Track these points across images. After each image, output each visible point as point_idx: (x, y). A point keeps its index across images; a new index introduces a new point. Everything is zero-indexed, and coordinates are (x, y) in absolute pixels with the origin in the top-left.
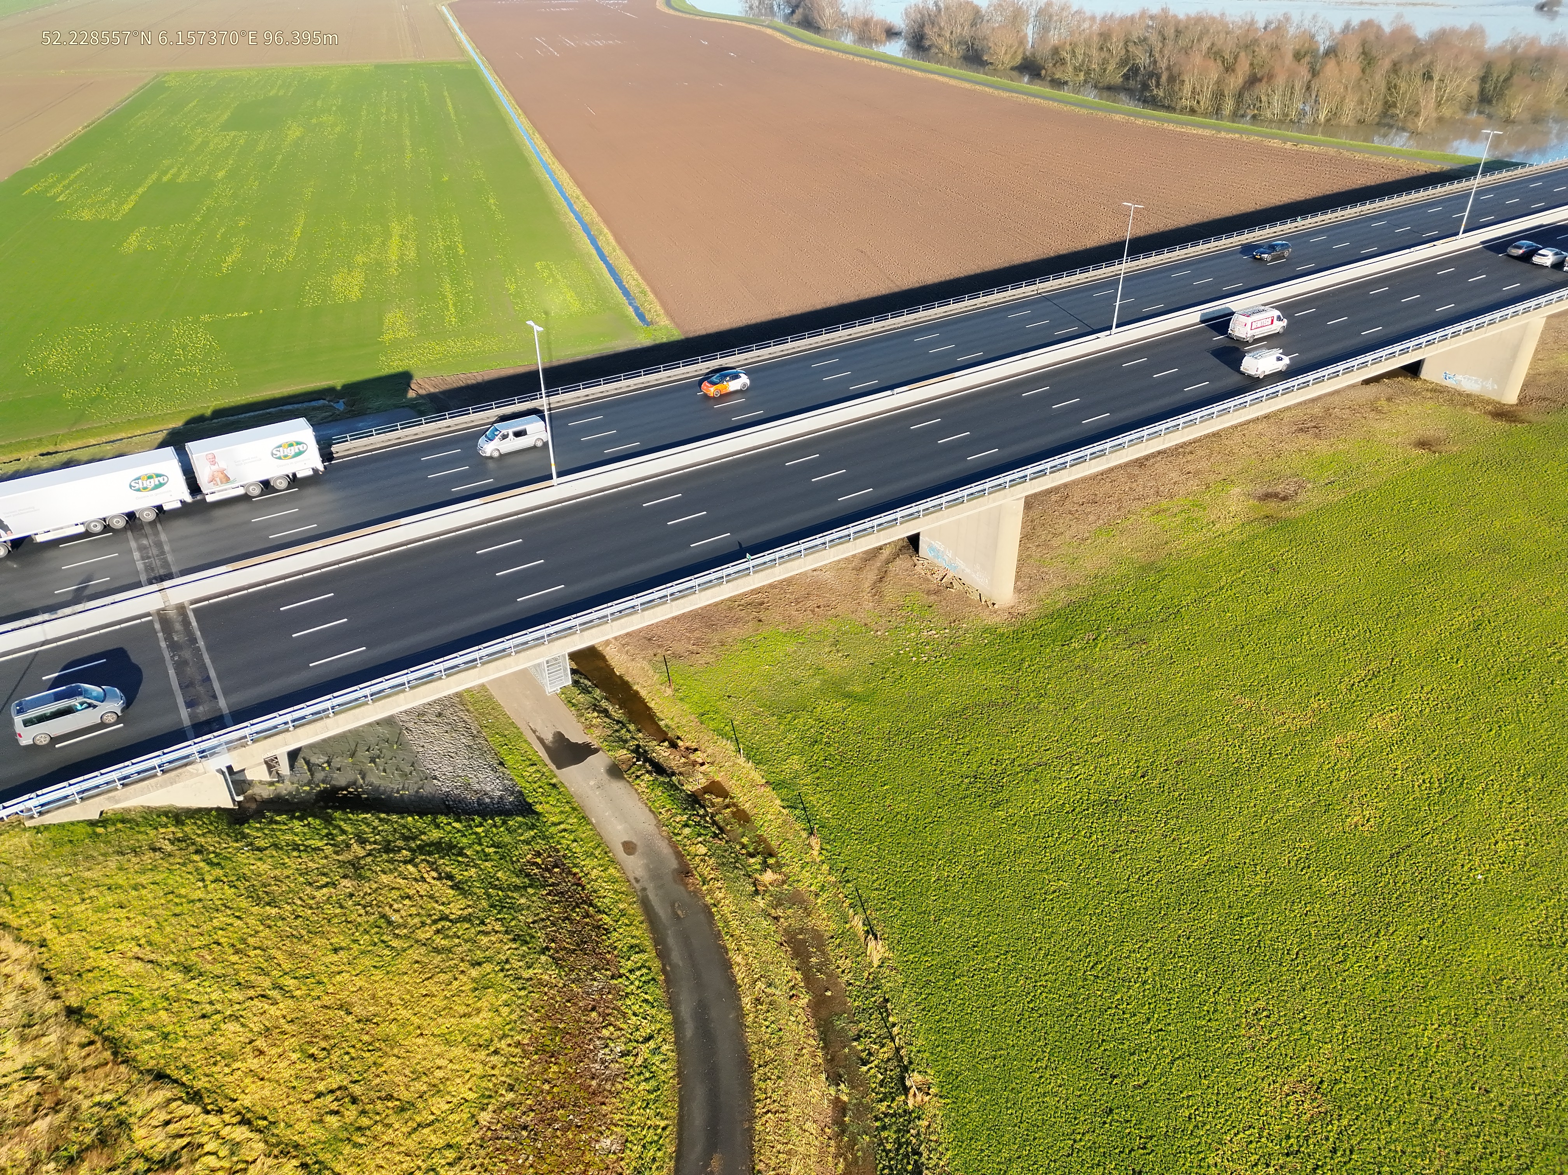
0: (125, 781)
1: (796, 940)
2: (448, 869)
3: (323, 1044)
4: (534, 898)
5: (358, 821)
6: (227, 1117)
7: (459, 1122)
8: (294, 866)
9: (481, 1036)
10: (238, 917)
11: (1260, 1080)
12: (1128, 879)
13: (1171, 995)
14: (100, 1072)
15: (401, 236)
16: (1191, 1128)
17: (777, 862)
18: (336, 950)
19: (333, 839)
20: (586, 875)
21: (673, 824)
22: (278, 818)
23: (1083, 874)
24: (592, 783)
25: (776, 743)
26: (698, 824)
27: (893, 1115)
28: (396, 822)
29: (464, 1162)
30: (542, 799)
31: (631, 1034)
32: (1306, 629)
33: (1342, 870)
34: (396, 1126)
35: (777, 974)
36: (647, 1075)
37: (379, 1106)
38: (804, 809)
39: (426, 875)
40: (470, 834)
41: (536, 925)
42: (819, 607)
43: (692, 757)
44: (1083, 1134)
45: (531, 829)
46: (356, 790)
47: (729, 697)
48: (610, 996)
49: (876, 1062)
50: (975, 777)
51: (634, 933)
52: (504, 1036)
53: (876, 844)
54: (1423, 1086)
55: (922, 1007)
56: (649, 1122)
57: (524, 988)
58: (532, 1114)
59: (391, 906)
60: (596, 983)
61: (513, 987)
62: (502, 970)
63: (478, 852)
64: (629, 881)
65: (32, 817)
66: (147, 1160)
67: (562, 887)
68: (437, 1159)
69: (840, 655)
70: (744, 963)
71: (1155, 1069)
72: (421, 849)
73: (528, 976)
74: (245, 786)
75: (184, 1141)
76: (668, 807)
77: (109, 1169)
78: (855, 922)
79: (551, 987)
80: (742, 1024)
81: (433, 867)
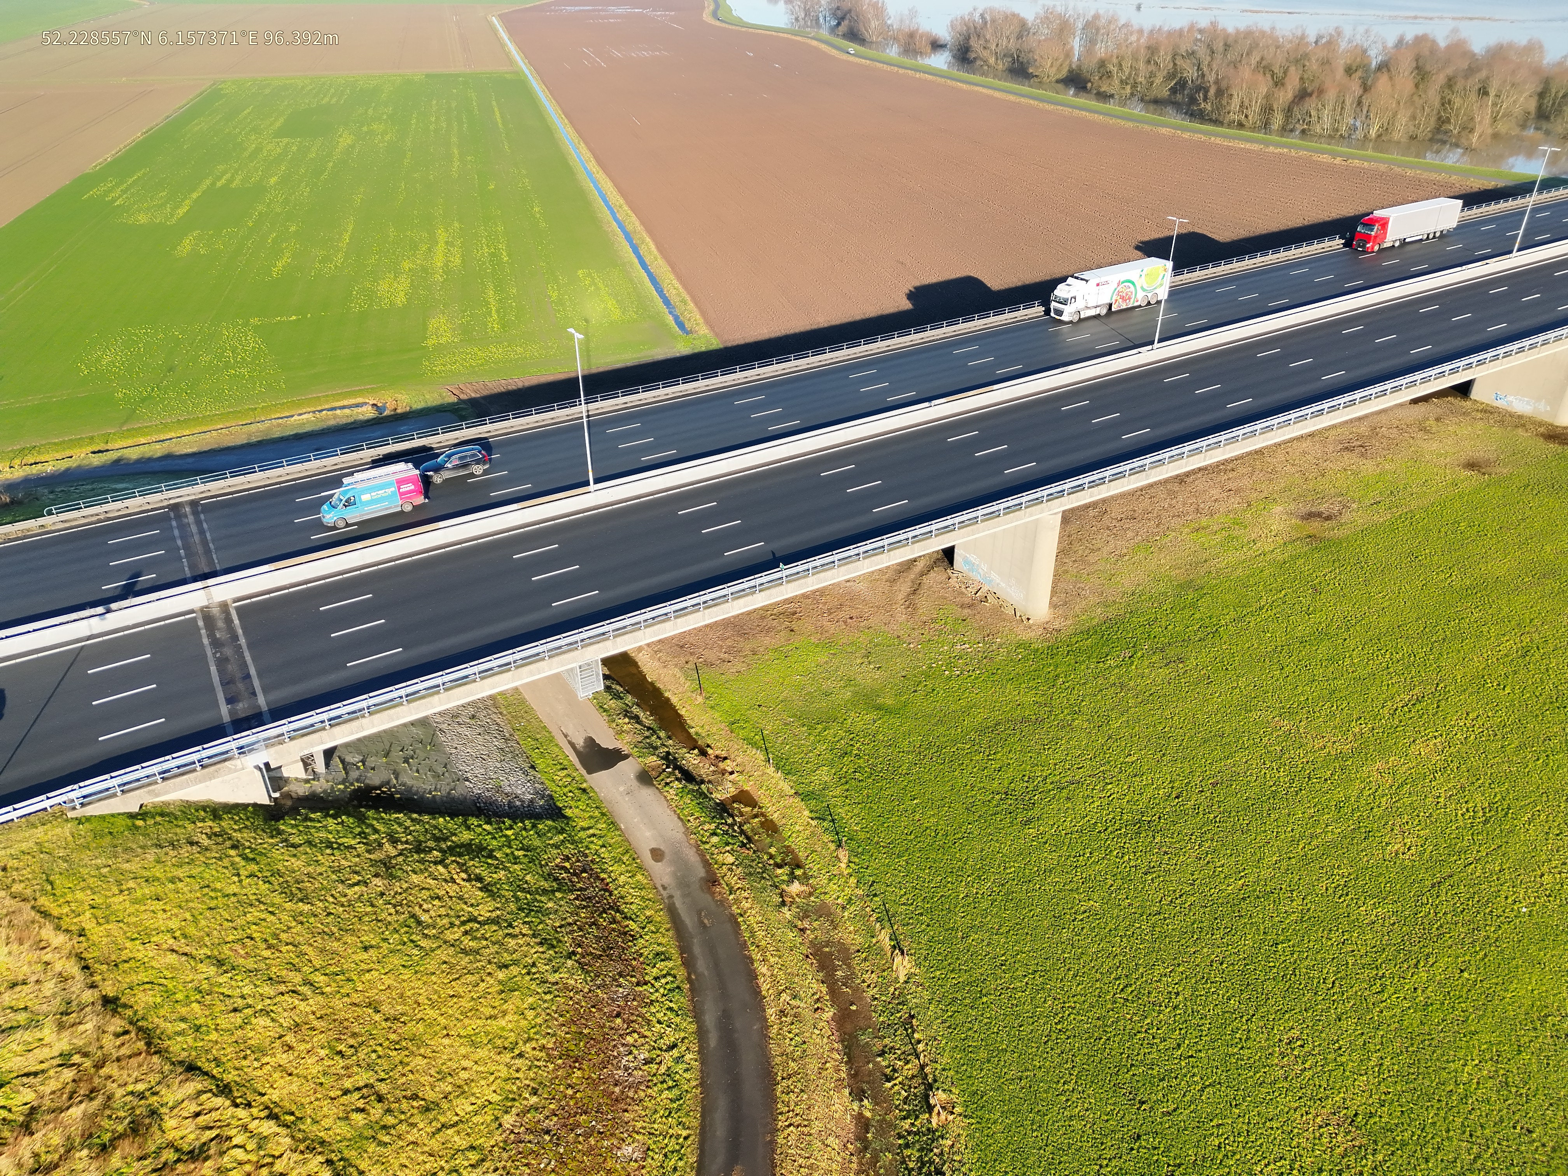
0: (166, 776)
1: (822, 952)
2: (477, 871)
3: (352, 1041)
4: (562, 903)
5: (390, 820)
6: (255, 1111)
7: (482, 1124)
8: (327, 864)
9: (506, 1039)
10: (271, 913)
11: (1292, 1111)
12: (1160, 901)
13: (1203, 1021)
14: (134, 1062)
15: (447, 243)
16: (1220, 1157)
17: (804, 873)
18: (366, 949)
19: (365, 838)
20: (614, 880)
21: (702, 832)
22: (312, 816)
23: (1113, 895)
24: (621, 789)
25: (806, 754)
26: (726, 833)
27: (916, 1134)
28: (428, 823)
29: (487, 1164)
30: (572, 803)
31: (655, 1042)
32: (1348, 651)
33: (1381, 898)
34: (421, 1126)
35: (802, 987)
36: (670, 1083)
37: (405, 1105)
38: (833, 821)
39: (455, 877)
40: (500, 837)
41: (563, 930)
42: (851, 618)
43: (722, 765)
44: (1110, 1160)
45: (560, 833)
46: (389, 790)
47: (759, 706)
48: (635, 1003)
49: (900, 1079)
50: (1006, 793)
51: (660, 940)
52: (530, 1039)
53: (904, 858)
54: (1463, 1123)
55: (947, 1024)
56: (671, 1131)
57: (550, 992)
58: (555, 1119)
59: (421, 906)
60: (621, 990)
61: (539, 990)
62: (528, 973)
63: (507, 855)
64: (656, 888)
65: (74, 808)
66: (177, 1150)
67: (589, 892)
68: (459, 1161)
69: (872, 667)
70: (769, 974)
71: (1184, 1095)
72: (451, 850)
73: (554, 980)
74: (281, 783)
75: (213, 1133)
76: (697, 814)
77: (141, 1159)
78: (881, 937)
79: (577, 992)
80: (766, 1036)
81: (463, 868)
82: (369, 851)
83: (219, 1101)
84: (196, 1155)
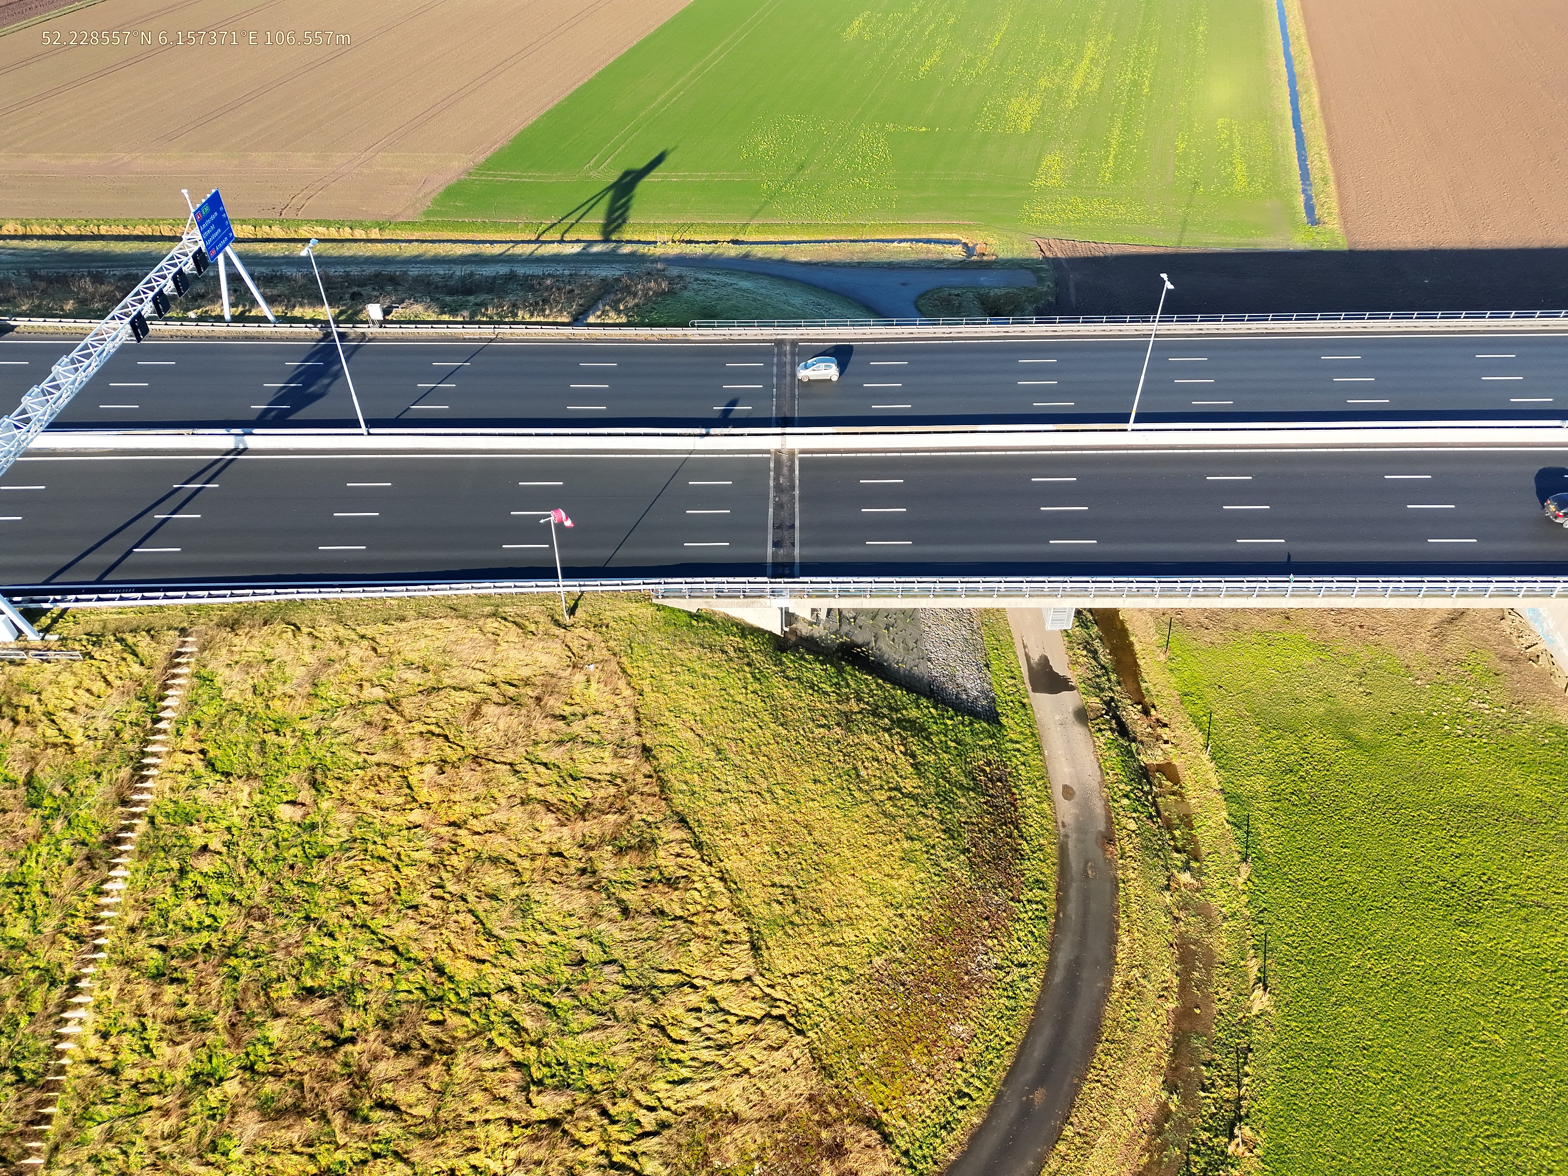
0: (720, 592)
1: (1188, 947)
2: (914, 748)
3: (787, 849)
4: (972, 802)
5: (861, 679)
6: (713, 870)
7: (859, 954)
8: (807, 701)
9: (895, 898)
10: (760, 727)
14: (651, 800)
17: (1200, 868)
18: (815, 781)
19: (839, 689)
20: (1023, 799)
21: (1116, 789)
22: (807, 657)
24: (1057, 717)
25: (1248, 755)
26: (1138, 799)
27: (1209, 1148)
28: (888, 691)
29: (854, 986)
30: (1010, 713)
31: (1010, 954)
34: (816, 934)
35: (1155, 970)
36: (1011, 994)
37: (810, 914)
38: (1248, 833)
39: (896, 747)
40: (941, 723)
41: (966, 826)
43: (1159, 730)
45: (992, 738)
46: (868, 651)
47: (1220, 687)
48: (1004, 914)
49: (1215, 1095)
50: (1454, 884)
51: (1045, 870)
52: (911, 906)
53: (1308, 901)
55: (1282, 1074)
56: (997, 1031)
57: (939, 875)
58: (912, 977)
59: (863, 762)
60: (996, 898)
61: (931, 870)
62: (927, 852)
63: (941, 742)
64: (1056, 822)
65: (657, 597)
67: (999, 801)
69: (1361, 689)
70: (1129, 945)
72: (901, 723)
73: (945, 866)
74: (793, 619)
75: (685, 873)
76: (1117, 771)
77: (640, 868)
78: (1251, 963)
79: (960, 885)
80: (1106, 997)
81: (904, 741)
82: (838, 702)
83: (693, 852)
84: (671, 883)
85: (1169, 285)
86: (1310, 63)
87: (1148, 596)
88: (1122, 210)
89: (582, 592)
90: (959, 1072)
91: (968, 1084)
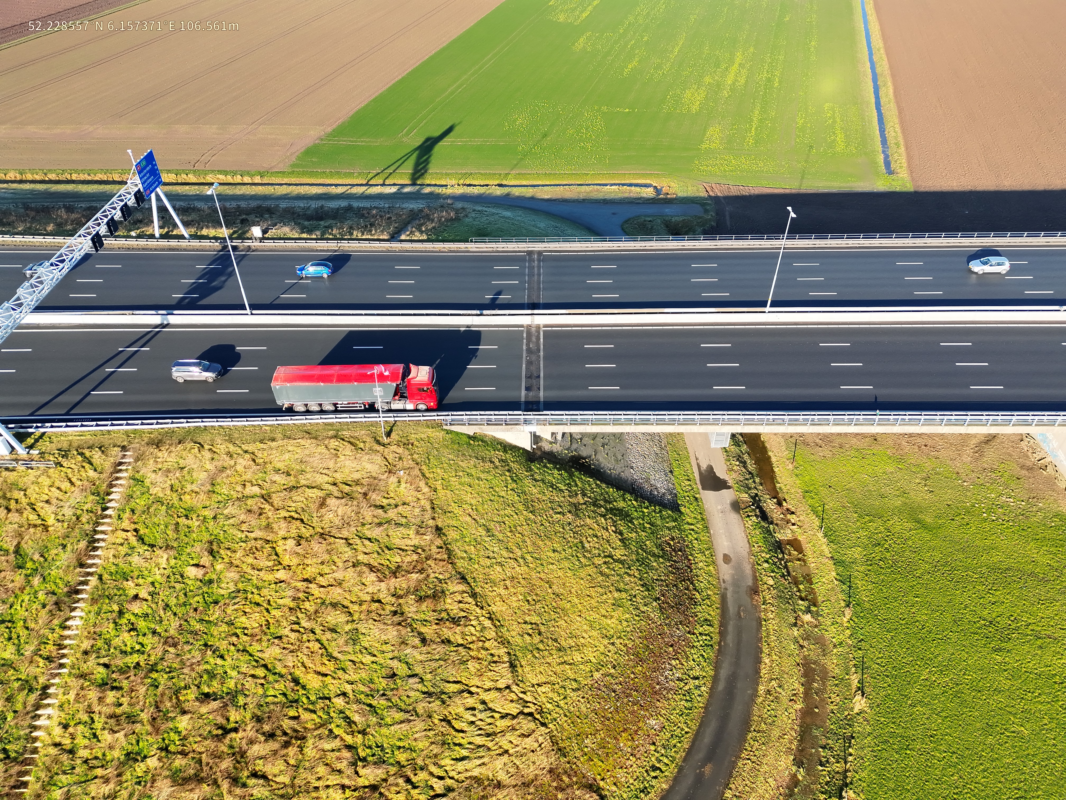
0: (489, 422)
1: (810, 666)
2: (621, 528)
3: (535, 598)
4: (662, 566)
5: (585, 481)
6: (484, 612)
7: (584, 670)
8: (548, 496)
9: (609, 631)
10: (516, 513)
14: (441, 563)
17: (817, 611)
18: (554, 551)
19: (570, 488)
20: (696, 563)
21: (759, 557)
22: (548, 465)
24: (719, 507)
25: (850, 533)
26: (775, 564)
28: (604, 489)
29: (580, 693)
30: (687, 504)
31: (687, 670)
34: (555, 657)
35: (787, 682)
36: (688, 698)
37: (550, 642)
38: (850, 587)
39: (609, 527)
40: (640, 511)
41: (657, 582)
43: (789, 516)
45: (675, 522)
46: (590, 462)
48: (684, 643)
49: (829, 769)
50: (991, 622)
51: (711, 612)
52: (620, 637)
53: (892, 634)
55: (875, 754)
56: (679, 724)
57: (638, 616)
58: (620, 686)
59: (587, 538)
60: (678, 632)
61: (634, 612)
62: (631, 600)
63: (640, 524)
64: (719, 580)
65: (447, 425)
66: (448, 614)
67: (679, 565)
69: (926, 488)
70: (769, 664)
72: (613, 511)
73: (643, 610)
74: (539, 440)
75: (464, 614)
76: (760, 544)
77: (434, 611)
78: (853, 677)
79: (653, 622)
80: (753, 700)
81: (614, 524)
82: (570, 496)
83: (470, 600)
84: (455, 621)
85: (793, 215)
86: (887, 67)
87: (780, 424)
88: (761, 164)
89: (396, 421)
90: (652, 752)
91: (659, 761)
